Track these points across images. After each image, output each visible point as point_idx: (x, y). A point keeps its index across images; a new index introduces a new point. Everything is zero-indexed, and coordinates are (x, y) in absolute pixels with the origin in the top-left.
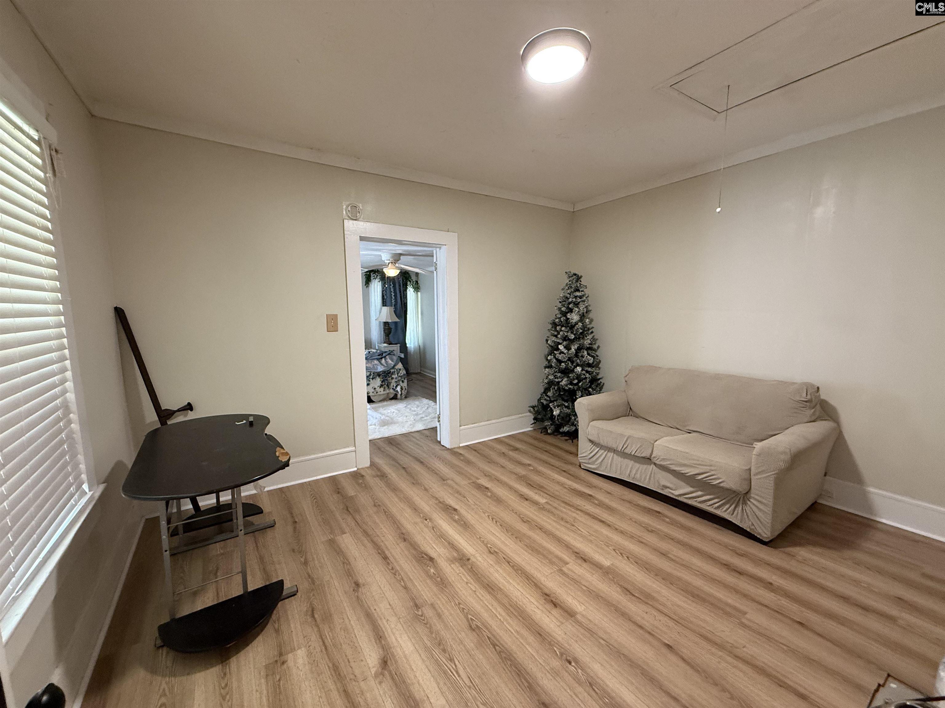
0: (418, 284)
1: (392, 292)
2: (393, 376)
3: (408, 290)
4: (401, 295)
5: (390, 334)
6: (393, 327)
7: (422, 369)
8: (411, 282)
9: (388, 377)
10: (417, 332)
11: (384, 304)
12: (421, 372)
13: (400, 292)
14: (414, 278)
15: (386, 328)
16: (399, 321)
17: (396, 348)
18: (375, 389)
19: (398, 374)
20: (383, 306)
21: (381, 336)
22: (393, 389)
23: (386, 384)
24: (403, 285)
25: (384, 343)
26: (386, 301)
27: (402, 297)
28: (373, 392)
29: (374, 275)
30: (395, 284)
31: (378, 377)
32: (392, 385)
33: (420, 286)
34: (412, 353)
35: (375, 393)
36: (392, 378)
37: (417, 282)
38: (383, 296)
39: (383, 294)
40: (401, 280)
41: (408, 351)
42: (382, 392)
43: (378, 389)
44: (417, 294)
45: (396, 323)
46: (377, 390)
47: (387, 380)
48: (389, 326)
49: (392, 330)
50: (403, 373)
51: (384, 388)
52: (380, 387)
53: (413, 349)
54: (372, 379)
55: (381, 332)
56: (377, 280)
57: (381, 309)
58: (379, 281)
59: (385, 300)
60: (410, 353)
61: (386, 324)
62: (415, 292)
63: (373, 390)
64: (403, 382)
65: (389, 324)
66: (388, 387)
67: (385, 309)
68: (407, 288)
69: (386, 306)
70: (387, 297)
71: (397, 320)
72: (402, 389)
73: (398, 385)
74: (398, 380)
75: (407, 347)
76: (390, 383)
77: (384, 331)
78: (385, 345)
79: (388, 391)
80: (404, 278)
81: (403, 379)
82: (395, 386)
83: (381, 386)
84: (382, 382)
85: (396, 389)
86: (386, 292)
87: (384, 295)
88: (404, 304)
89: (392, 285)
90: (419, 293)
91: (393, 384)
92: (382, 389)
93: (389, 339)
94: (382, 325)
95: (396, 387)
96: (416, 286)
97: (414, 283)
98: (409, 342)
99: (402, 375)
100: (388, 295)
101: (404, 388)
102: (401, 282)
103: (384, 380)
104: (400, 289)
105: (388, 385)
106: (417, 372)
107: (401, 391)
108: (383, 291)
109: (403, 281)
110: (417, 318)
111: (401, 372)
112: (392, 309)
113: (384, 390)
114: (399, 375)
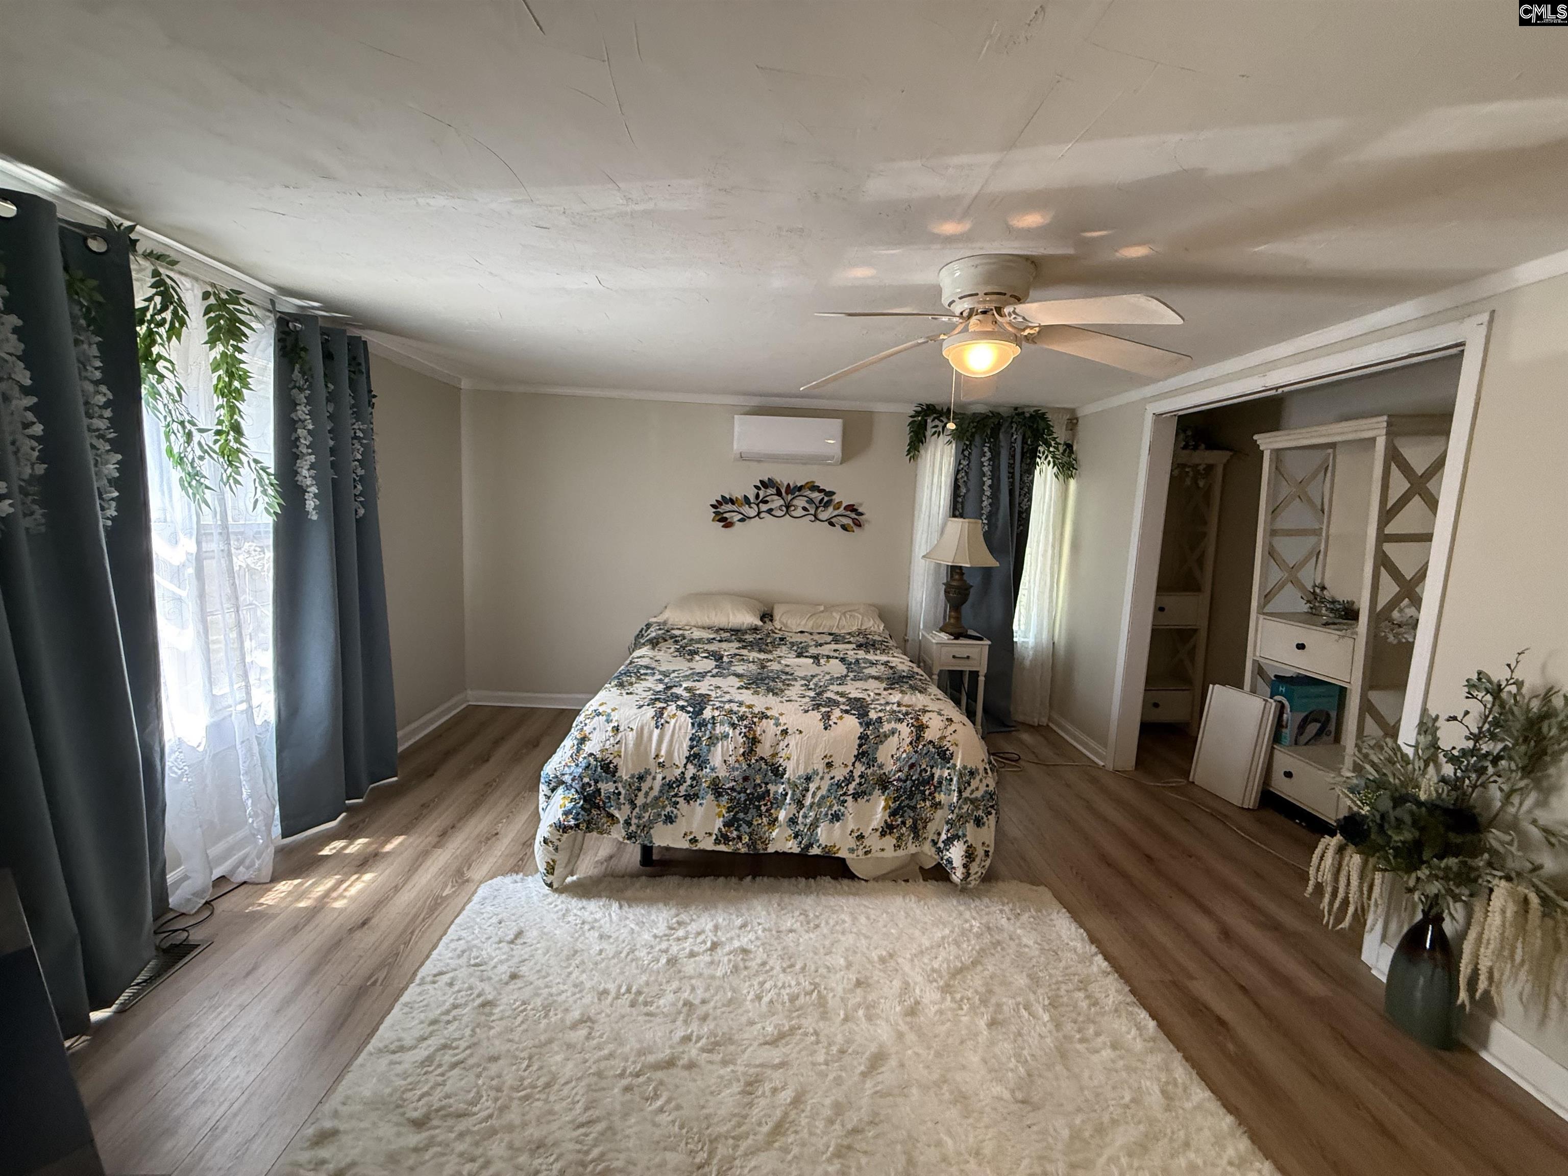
0: (1072, 452)
1: (984, 475)
2: (941, 797)
3: (1037, 472)
4: (1012, 484)
5: (964, 601)
6: (974, 581)
7: (1055, 716)
8: (1049, 446)
9: (919, 797)
10: (1051, 602)
11: (957, 508)
12: (1051, 724)
13: (1012, 475)
14: (1060, 434)
15: (954, 583)
16: (998, 564)
17: (977, 650)
18: (861, 837)
19: (960, 792)
20: (954, 516)
21: (936, 607)
22: (935, 843)
23: (909, 822)
24: (1023, 454)
25: (942, 630)
26: (962, 503)
27: (1017, 493)
28: (852, 851)
29: (937, 422)
30: (999, 454)
31: (877, 792)
32: (932, 827)
33: (1080, 457)
34: (1027, 663)
35: (860, 852)
36: (937, 805)
37: (1069, 447)
38: (956, 487)
39: (956, 480)
40: (1019, 442)
41: (1016, 656)
42: (890, 853)
43: (874, 842)
44: (1066, 483)
45: (987, 572)
46: (867, 842)
47: (914, 808)
48: (961, 579)
49: (972, 591)
50: (983, 789)
51: (899, 839)
52: (883, 834)
53: (1031, 653)
54: (856, 796)
55: (938, 593)
56: (944, 439)
57: (944, 526)
58: (949, 442)
59: (960, 500)
60: (1022, 663)
61: (955, 571)
62: (1061, 477)
63: (852, 843)
64: (979, 822)
65: (962, 574)
66: (917, 837)
67: (957, 526)
68: (1034, 465)
69: (961, 516)
70: (968, 490)
71: (991, 562)
72: (970, 855)
73: (957, 837)
74: (960, 817)
75: (1012, 643)
76: (925, 823)
77: (947, 592)
78: (944, 637)
79: (912, 849)
80: (1029, 433)
81: (980, 813)
82: (944, 837)
83: (887, 829)
84: (893, 814)
85: (947, 855)
86: (967, 473)
87: (960, 483)
88: (1020, 513)
89: (988, 454)
90: (1072, 483)
91: (938, 824)
92: (890, 841)
93: (958, 619)
94: (943, 572)
95: (949, 842)
96: (1065, 459)
97: (1061, 448)
98: (1022, 627)
99: (978, 794)
100: (973, 484)
101: (980, 852)
102: (1018, 446)
103: (900, 807)
104: (1011, 466)
105: (915, 829)
106: (1035, 721)
107: (965, 866)
108: (958, 472)
109: (1024, 442)
110: (1057, 559)
111: (974, 783)
112: (979, 527)
113: (897, 847)
114: (966, 794)
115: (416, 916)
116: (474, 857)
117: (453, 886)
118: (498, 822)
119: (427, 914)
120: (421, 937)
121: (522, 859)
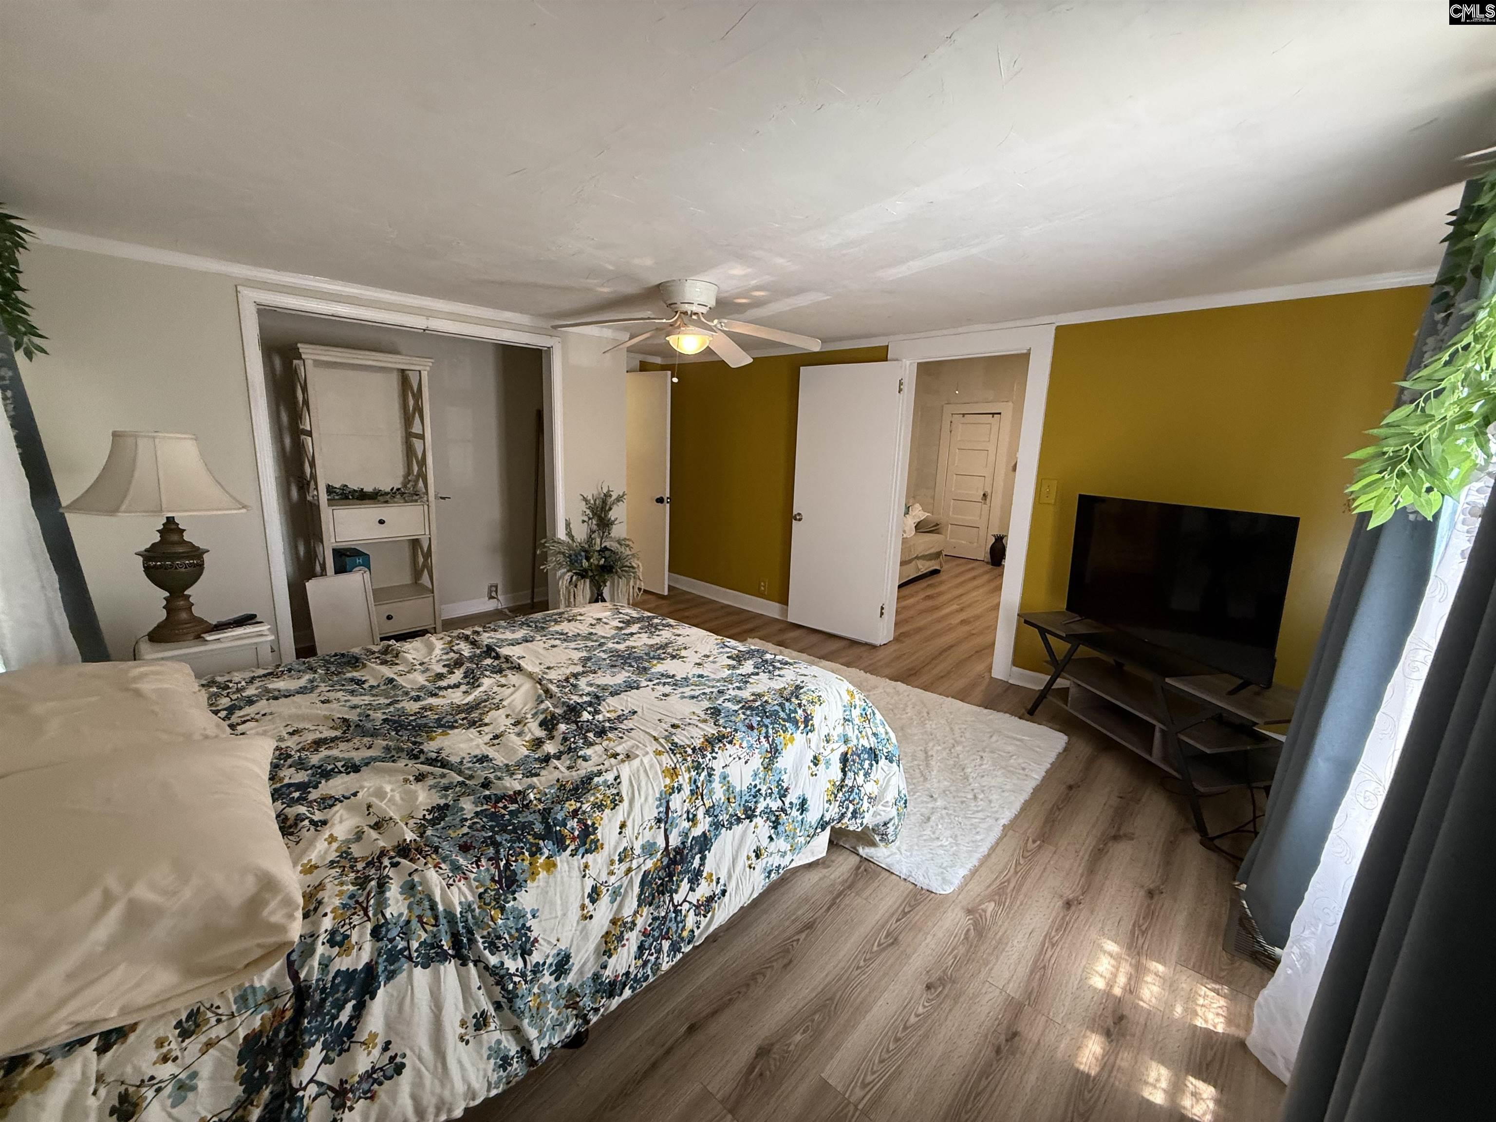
115: (1018, 889)
116: (962, 950)
117: (985, 911)
118: (927, 1016)
119: (1007, 887)
120: (1007, 863)
121: (905, 914)
